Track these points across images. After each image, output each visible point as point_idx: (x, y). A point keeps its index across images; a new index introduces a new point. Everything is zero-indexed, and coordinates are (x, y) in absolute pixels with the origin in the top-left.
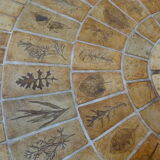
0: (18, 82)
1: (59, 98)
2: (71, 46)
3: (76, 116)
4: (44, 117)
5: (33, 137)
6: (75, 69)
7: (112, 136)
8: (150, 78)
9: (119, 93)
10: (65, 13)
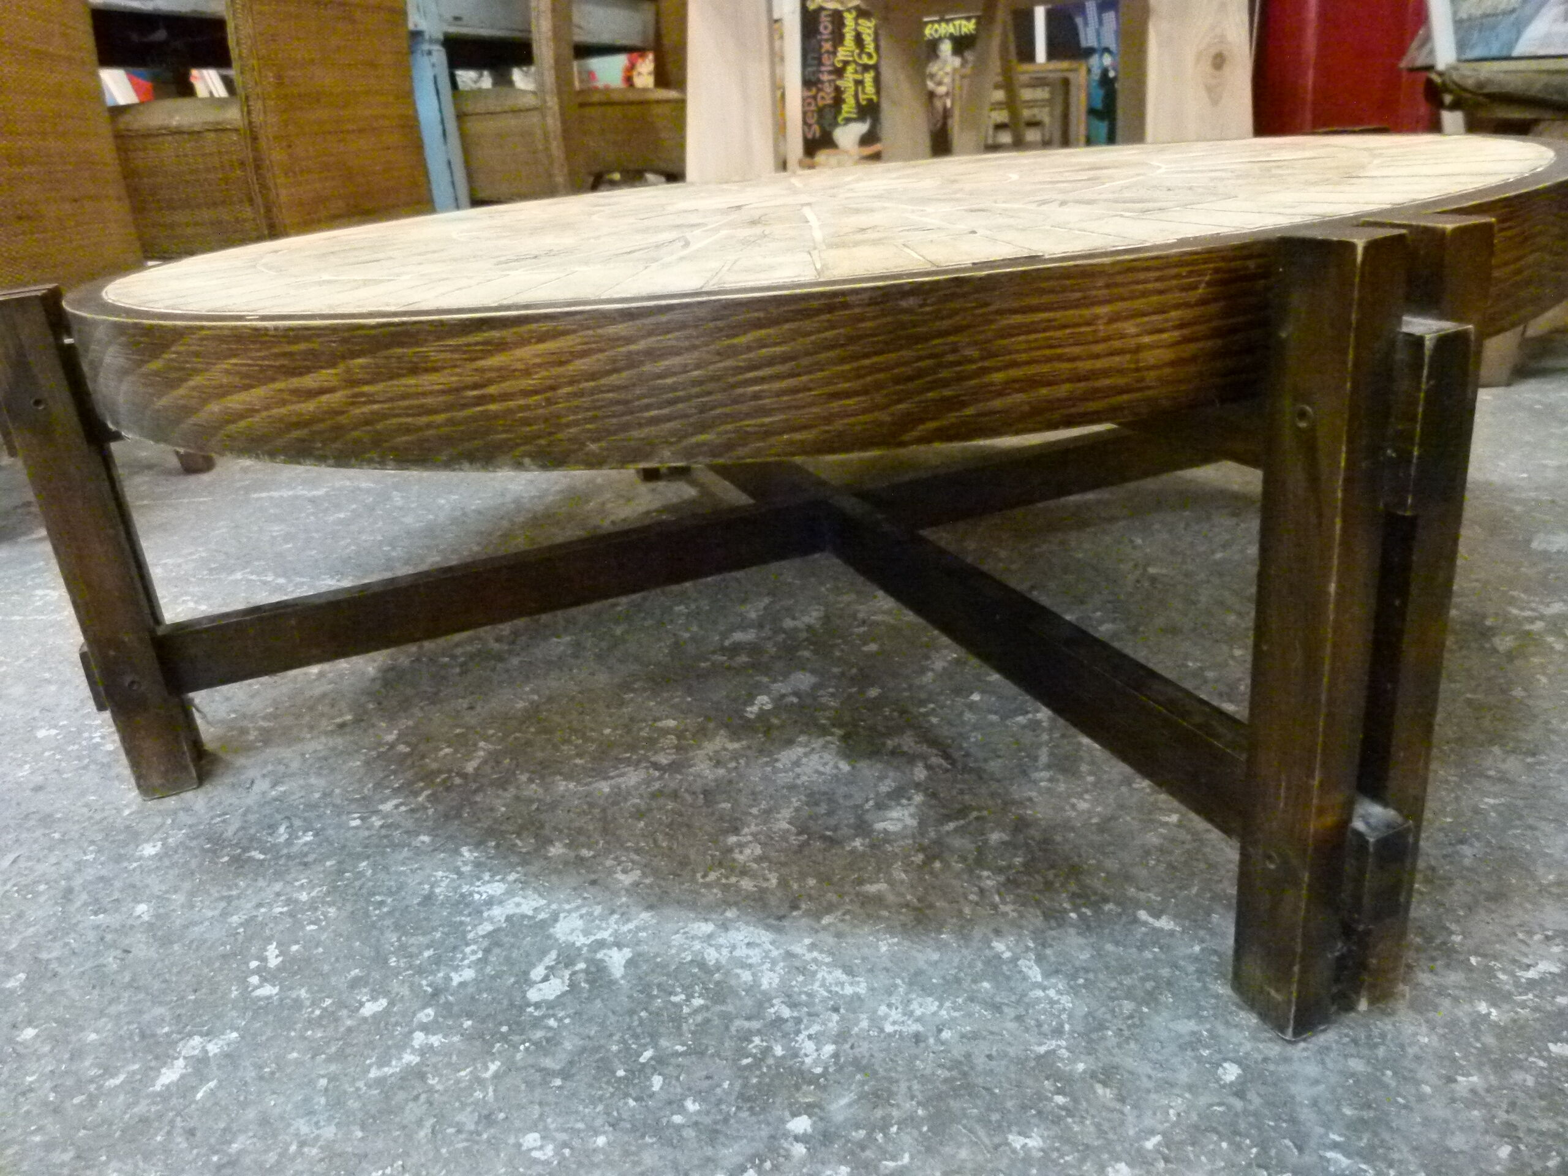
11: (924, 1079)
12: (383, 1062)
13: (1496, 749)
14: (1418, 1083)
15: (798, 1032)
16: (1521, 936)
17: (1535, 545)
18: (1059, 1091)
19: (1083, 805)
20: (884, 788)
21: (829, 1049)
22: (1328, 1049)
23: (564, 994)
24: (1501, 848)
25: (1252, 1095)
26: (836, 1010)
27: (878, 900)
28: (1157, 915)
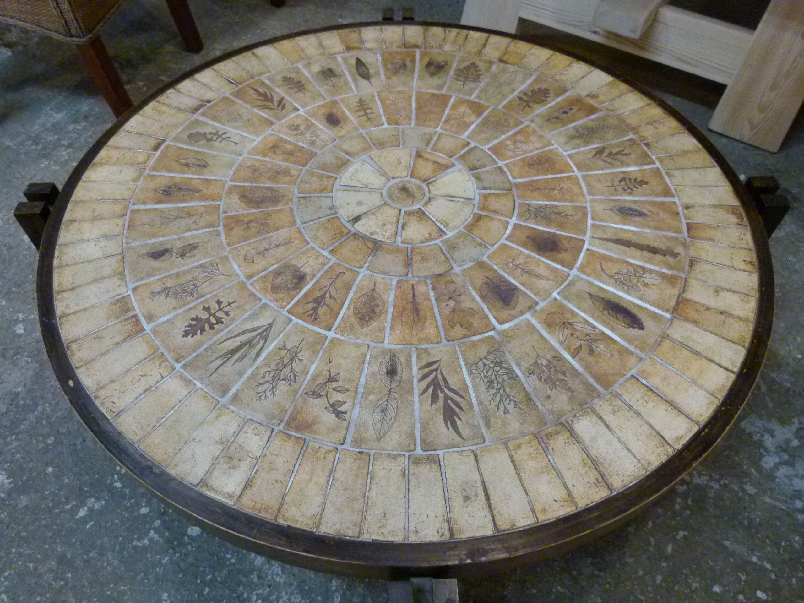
0: (186, 334)
1: (252, 318)
2: (226, 258)
3: (290, 321)
4: (250, 348)
5: (253, 375)
6: (249, 277)
7: (351, 312)
8: (353, 231)
9: (326, 268)
10: (190, 230)
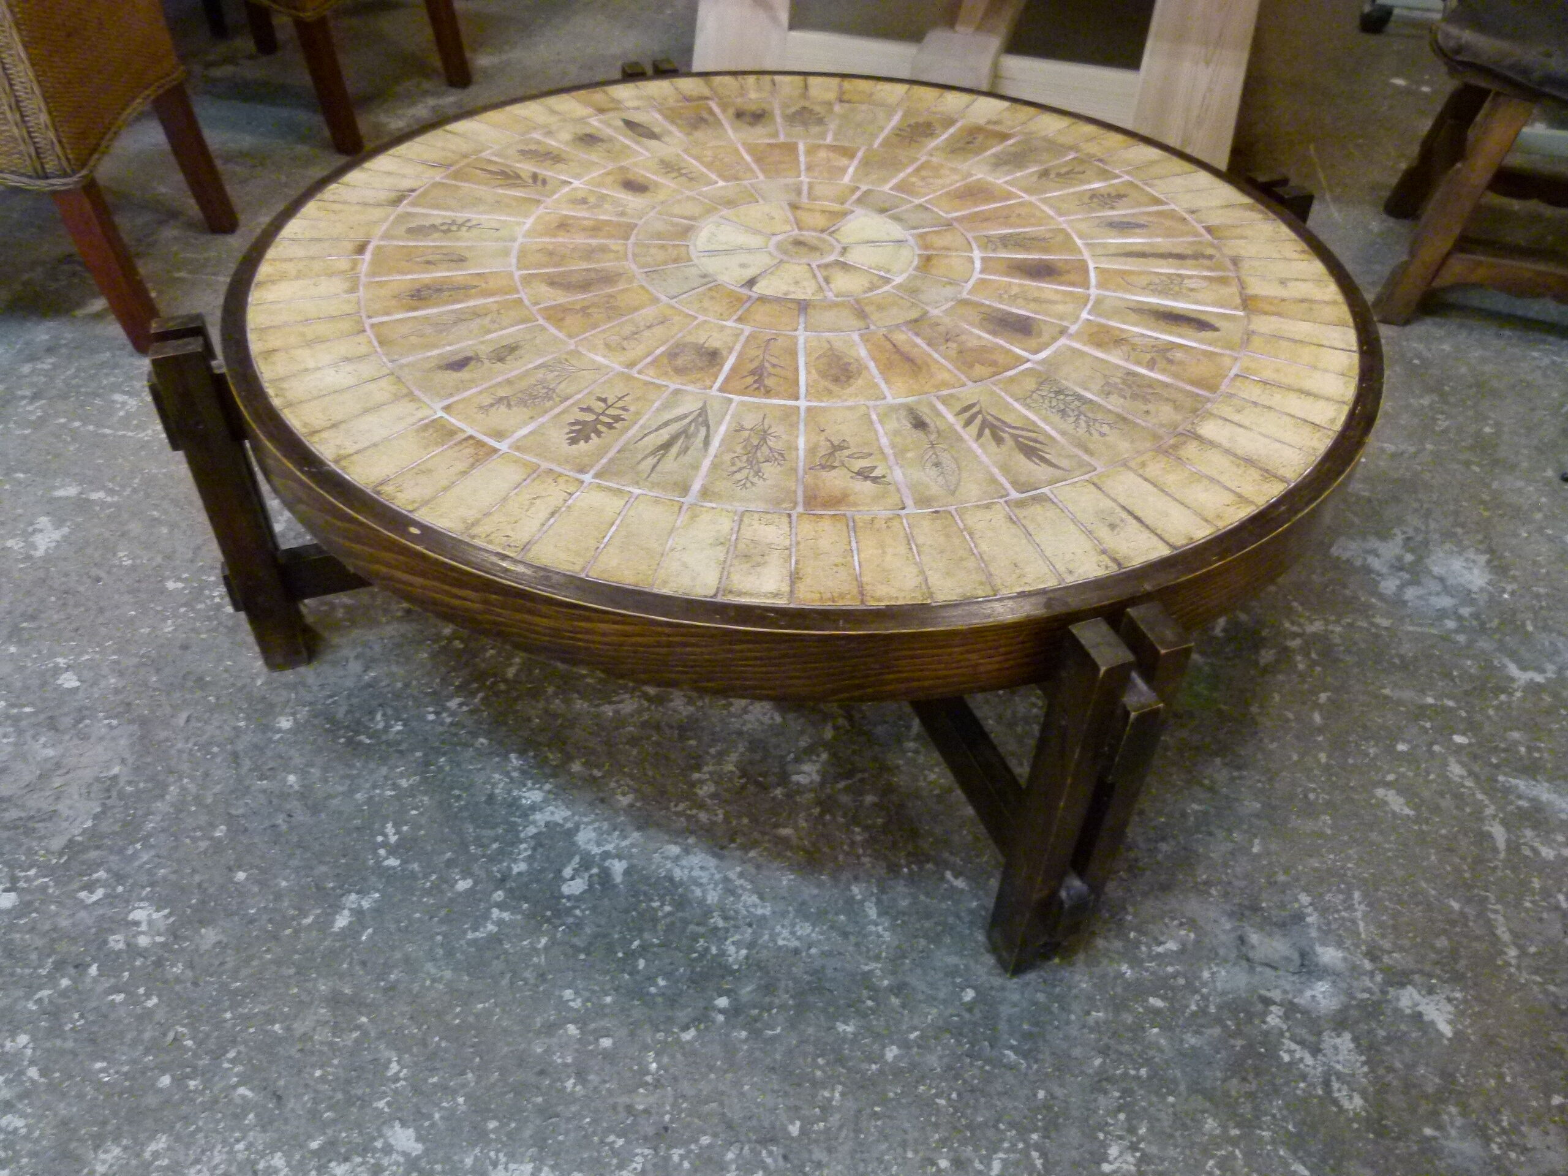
0: (573, 441)
1: (666, 406)
2: (576, 353)
3: (730, 401)
4: (688, 437)
5: (715, 466)
6: (631, 365)
7: (815, 375)
8: (755, 296)
9: (743, 338)
10: (489, 332)
11: (796, 980)
12: (475, 929)
13: (1218, 761)
14: (1070, 1012)
15: (726, 939)
16: (1167, 920)
17: (1334, 551)
18: (870, 998)
19: (932, 777)
20: (803, 744)
21: (744, 952)
22: (1028, 984)
23: (585, 892)
24: (1185, 849)
25: (976, 1011)
26: (750, 925)
27: (785, 841)
28: (956, 877)
